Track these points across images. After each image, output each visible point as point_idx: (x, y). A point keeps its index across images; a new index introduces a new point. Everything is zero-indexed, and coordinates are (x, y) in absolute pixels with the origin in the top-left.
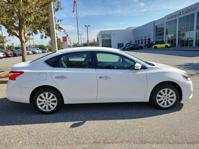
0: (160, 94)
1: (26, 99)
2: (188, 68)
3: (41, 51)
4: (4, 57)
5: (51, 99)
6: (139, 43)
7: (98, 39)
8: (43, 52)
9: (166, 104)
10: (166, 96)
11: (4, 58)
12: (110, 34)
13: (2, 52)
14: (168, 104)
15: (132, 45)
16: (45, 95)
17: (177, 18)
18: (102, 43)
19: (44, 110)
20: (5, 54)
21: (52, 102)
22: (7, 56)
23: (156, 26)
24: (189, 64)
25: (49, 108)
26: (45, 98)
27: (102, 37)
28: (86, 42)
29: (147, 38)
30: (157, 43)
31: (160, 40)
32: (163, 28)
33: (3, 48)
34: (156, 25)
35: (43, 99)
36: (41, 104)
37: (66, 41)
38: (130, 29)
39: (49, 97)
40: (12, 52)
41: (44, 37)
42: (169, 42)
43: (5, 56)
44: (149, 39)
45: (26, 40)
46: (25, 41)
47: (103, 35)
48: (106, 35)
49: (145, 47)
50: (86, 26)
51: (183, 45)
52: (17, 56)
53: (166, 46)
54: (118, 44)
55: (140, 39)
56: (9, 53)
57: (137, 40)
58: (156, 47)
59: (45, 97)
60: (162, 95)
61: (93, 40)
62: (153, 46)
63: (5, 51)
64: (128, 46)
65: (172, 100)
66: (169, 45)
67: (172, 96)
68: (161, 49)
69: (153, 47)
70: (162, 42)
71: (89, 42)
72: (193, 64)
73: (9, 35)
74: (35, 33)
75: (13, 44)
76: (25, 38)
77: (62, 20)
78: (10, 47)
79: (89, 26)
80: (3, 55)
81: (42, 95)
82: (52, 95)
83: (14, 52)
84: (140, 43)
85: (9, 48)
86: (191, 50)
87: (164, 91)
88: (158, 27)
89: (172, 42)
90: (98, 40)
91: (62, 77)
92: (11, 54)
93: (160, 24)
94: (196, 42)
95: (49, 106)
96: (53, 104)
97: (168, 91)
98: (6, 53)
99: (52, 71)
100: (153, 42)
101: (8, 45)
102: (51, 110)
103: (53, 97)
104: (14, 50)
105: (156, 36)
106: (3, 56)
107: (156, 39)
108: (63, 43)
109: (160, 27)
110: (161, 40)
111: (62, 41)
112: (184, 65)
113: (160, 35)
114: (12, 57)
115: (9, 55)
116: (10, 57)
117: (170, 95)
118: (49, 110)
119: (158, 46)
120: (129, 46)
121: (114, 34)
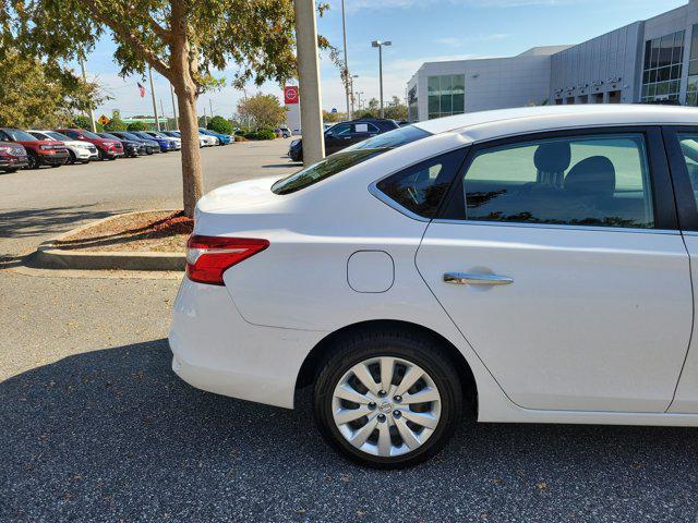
1: (276, 386)
3: (213, 139)
4: (92, 159)
5: (411, 391)
7: (412, 93)
8: (221, 143)
11: (94, 160)
12: (460, 77)
13: (86, 140)
16: (375, 371)
18: (429, 110)
19: (368, 448)
20: (98, 148)
21: (414, 408)
22: (104, 155)
23: (649, 43)
25: (397, 439)
26: (377, 387)
27: (430, 89)
28: (367, 105)
29: (606, 90)
32: (679, 50)
33: (89, 128)
34: (647, 38)
35: (364, 390)
36: (354, 415)
37: (297, 101)
38: (535, 54)
39: (396, 381)
40: (118, 140)
41: (255, 78)
43: (97, 153)
44: (616, 94)
45: (198, 84)
46: (193, 93)
47: (432, 78)
48: (446, 78)
50: (375, 44)
52: (135, 156)
55: (576, 94)
56: (111, 145)
57: (564, 96)
59: (378, 380)
61: (392, 100)
63: (94, 134)
71: (379, 107)
73: (124, 71)
74: (215, 62)
75: (116, 112)
76: (194, 80)
77: (327, 7)
78: (111, 122)
79: (389, 43)
80: (92, 150)
81: (361, 371)
82: (415, 373)
83: (125, 140)
85: (109, 126)
88: (655, 45)
90: (412, 100)
91: (483, 278)
92: (117, 147)
93: (666, 32)
95: (394, 429)
96: (418, 418)
98: (99, 146)
99: (426, 241)
101: (103, 118)
102: (404, 450)
103: (420, 386)
104: (125, 133)
105: (645, 81)
106: (90, 154)
107: (644, 94)
108: (286, 109)
109: (666, 45)
111: (282, 104)
113: (664, 75)
114: (120, 157)
115: (111, 150)
116: (112, 158)
118: (394, 452)
121: (475, 77)
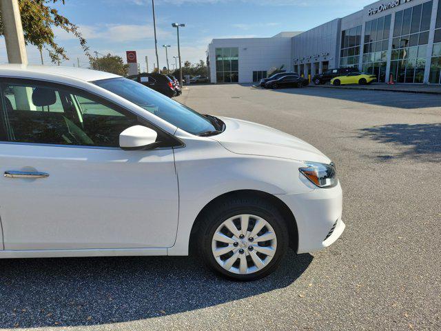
0: (225, 231)
2: (388, 136)
6: (302, 72)
7: (208, 58)
9: (244, 262)
10: (246, 239)
14: (250, 263)
15: (283, 75)
17: (393, 12)
18: (217, 70)
23: (344, 32)
24: (393, 125)
27: (217, 56)
29: (321, 60)
30: (343, 72)
31: (350, 66)
32: (359, 38)
34: (343, 29)
37: (135, 61)
38: (283, 36)
42: (369, 71)
44: (326, 63)
47: (218, 49)
48: (227, 50)
49: (314, 80)
50: (174, 25)
51: (401, 80)
53: (362, 81)
54: (254, 72)
55: (305, 62)
57: (299, 63)
58: (337, 82)
60: (231, 235)
61: (199, 63)
62: (332, 81)
64: (272, 79)
65: (263, 250)
66: (368, 78)
67: (264, 238)
68: (350, 87)
69: (332, 83)
70: (354, 71)
71: (191, 67)
72: (405, 126)
79: (183, 25)
84: (306, 71)
86: (415, 92)
87: (238, 223)
88: (347, 34)
89: (377, 71)
90: (208, 63)
93: (352, 26)
94: (431, 72)
97: (252, 223)
100: (332, 70)
105: (342, 56)
107: (341, 64)
108: (127, 66)
109: (352, 34)
110: (353, 65)
112: (382, 129)
113: (351, 52)
117: (259, 235)
119: (344, 79)
120: (275, 78)
121: (245, 49)
